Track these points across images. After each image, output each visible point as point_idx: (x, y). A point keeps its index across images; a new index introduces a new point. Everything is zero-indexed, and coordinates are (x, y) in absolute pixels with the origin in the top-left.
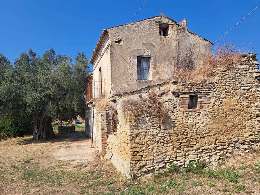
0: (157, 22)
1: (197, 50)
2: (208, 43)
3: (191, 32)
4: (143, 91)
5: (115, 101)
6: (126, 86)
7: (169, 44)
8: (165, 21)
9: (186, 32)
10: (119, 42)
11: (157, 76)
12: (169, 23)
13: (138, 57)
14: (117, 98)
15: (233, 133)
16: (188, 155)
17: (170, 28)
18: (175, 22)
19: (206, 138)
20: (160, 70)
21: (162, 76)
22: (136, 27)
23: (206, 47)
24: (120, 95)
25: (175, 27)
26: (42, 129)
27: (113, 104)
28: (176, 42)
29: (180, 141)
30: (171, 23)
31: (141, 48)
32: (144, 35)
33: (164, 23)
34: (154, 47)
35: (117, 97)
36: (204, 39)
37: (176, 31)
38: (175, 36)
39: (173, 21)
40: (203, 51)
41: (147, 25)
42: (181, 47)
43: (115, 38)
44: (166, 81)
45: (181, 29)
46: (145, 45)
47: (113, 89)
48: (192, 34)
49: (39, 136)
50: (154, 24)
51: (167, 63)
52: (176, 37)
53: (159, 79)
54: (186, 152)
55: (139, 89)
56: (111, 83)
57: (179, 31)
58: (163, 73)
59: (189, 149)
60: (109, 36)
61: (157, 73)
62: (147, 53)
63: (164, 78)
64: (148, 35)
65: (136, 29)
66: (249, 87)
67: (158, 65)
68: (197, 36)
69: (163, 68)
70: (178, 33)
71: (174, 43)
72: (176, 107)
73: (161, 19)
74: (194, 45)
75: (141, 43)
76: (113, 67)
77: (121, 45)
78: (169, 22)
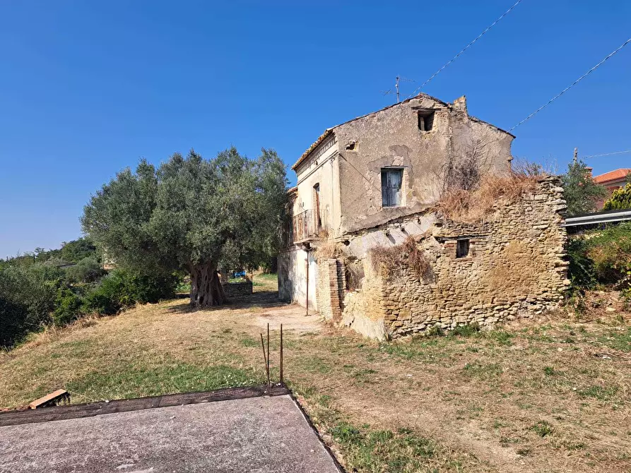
0: (413, 108)
1: (486, 150)
2: (504, 135)
3: (474, 119)
4: (392, 225)
5: (347, 243)
6: (365, 217)
7: (435, 143)
8: (428, 104)
9: (466, 120)
10: (352, 147)
11: (415, 199)
12: (434, 108)
13: (382, 169)
14: (350, 238)
15: (519, 288)
16: (456, 315)
17: (435, 115)
18: (446, 105)
19: (480, 295)
20: (420, 189)
21: (423, 198)
22: (379, 120)
23: (502, 143)
24: (356, 233)
25: (446, 113)
26: (206, 287)
27: (344, 247)
28: (448, 139)
29: (445, 299)
30: (438, 106)
31: (388, 154)
32: (392, 132)
33: (426, 109)
34: (409, 150)
35: (350, 236)
36: (499, 129)
37: (447, 120)
38: (445, 128)
39: (441, 103)
40: (496, 150)
41: (397, 114)
42: (456, 147)
43: (347, 143)
44: (429, 207)
45: (455, 116)
46: (394, 148)
47: (344, 223)
48: (476, 122)
49: (202, 299)
50: (410, 111)
51: (432, 176)
52: (448, 130)
53: (419, 204)
54: (452, 311)
55: (385, 221)
56: (340, 214)
57: (453, 119)
58: (425, 193)
59: (457, 308)
60: (336, 139)
61: (415, 194)
62: (398, 162)
63: (427, 202)
64: (400, 131)
65: (379, 124)
66: (546, 226)
67: (417, 180)
68: (485, 125)
69: (423, 184)
70: (450, 122)
71: (444, 141)
72: (440, 256)
73: (420, 102)
74: (479, 142)
75: (387, 147)
76: (343, 190)
77: (355, 153)
78: (433, 106)
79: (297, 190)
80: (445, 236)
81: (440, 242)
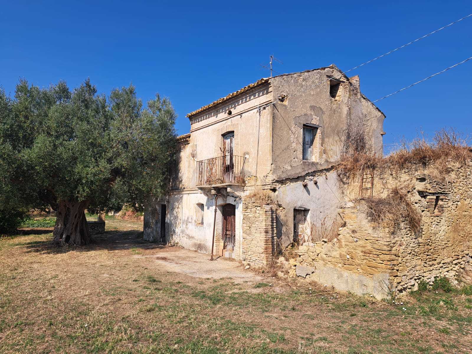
0: (328, 76)
1: (369, 123)
2: (380, 114)
3: (364, 96)
4: (308, 178)
5: (274, 190)
6: (289, 168)
7: (339, 110)
8: (337, 75)
9: (359, 96)
10: (282, 100)
11: (324, 156)
12: (341, 80)
13: (304, 125)
14: (278, 186)
15: (465, 244)
16: (433, 270)
17: (341, 87)
18: (348, 80)
19: (445, 250)
20: (328, 148)
21: (330, 156)
22: (304, 80)
23: (379, 120)
24: (282, 182)
25: (348, 87)
27: (272, 194)
28: (348, 109)
29: (426, 253)
30: (343, 79)
31: (309, 112)
32: (312, 93)
33: (336, 79)
34: (323, 113)
35: (278, 184)
36: (377, 108)
37: (348, 93)
38: (347, 99)
39: (345, 77)
40: (375, 125)
41: (317, 79)
42: (352, 117)
43: (279, 95)
44: (334, 165)
45: (353, 91)
46: (313, 108)
47: (274, 171)
48: (364, 99)
49: (68, 239)
50: (325, 78)
51: (337, 138)
52: (348, 101)
53: (327, 161)
54: (431, 266)
55: (304, 174)
56: (271, 163)
57: (352, 92)
58: (331, 153)
59: (433, 262)
60: (270, 89)
61: (325, 152)
62: (315, 121)
63: (332, 160)
64: (317, 94)
65: (304, 83)
67: (326, 140)
68: (370, 103)
69: (331, 144)
70: (350, 95)
71: (345, 110)
72: (424, 211)
73: (332, 72)
74: (366, 115)
75: (308, 105)
76: (275, 138)
77: (285, 106)
78: (341, 78)
79: (189, 137)
80: (428, 191)
81: (422, 197)
